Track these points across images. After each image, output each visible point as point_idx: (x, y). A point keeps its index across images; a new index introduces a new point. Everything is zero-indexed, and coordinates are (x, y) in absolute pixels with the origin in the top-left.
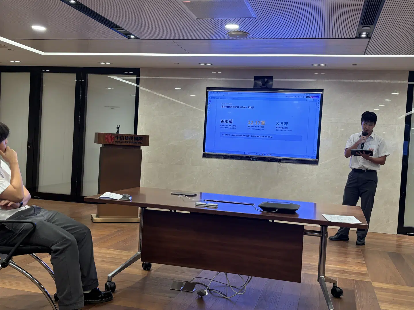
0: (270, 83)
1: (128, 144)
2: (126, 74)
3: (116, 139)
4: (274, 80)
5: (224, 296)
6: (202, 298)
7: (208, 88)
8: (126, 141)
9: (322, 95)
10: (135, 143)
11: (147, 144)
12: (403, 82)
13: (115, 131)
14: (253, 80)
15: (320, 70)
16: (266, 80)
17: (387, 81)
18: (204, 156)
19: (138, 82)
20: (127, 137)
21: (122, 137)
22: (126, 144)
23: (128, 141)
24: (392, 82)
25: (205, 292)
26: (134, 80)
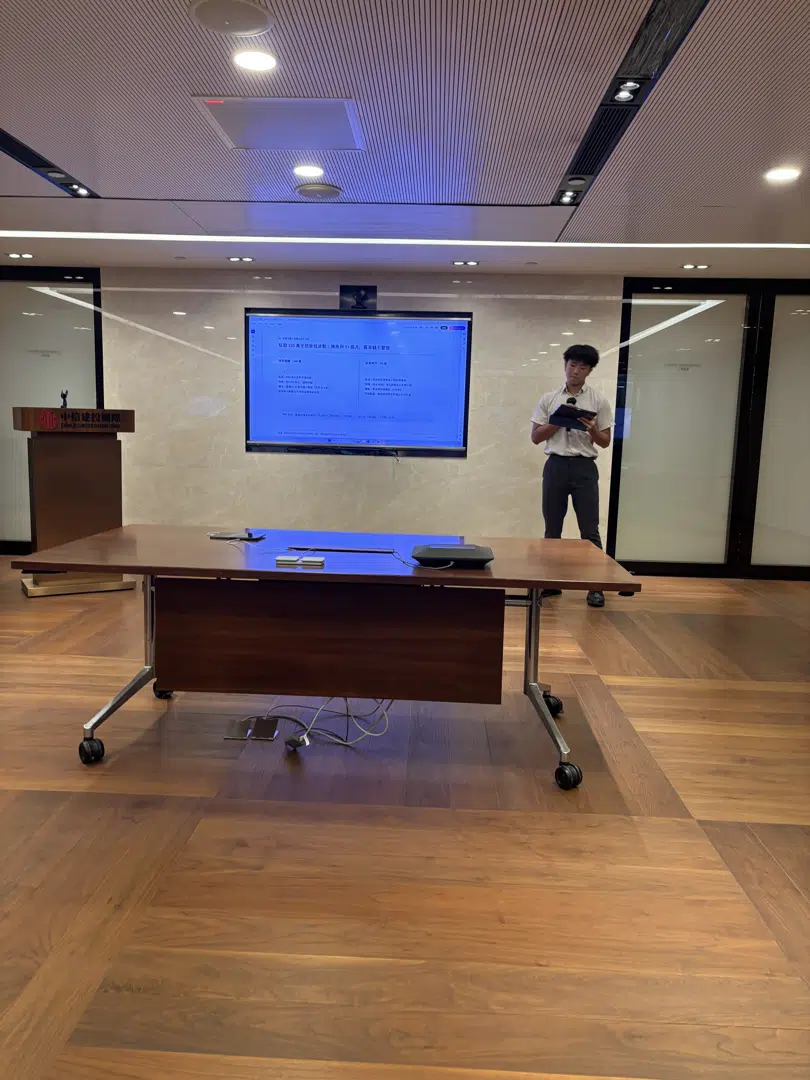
0: (370, 301)
1: (90, 430)
2: (68, 281)
3: (61, 421)
4: (379, 294)
5: (341, 742)
6: (295, 750)
7: (248, 310)
8: (84, 423)
9: (470, 324)
10: (106, 426)
11: (130, 428)
12: (614, 298)
13: (58, 404)
14: (338, 294)
15: (465, 275)
16: (363, 293)
17: (586, 298)
18: (249, 448)
19: (97, 299)
20: (86, 415)
21: (75, 413)
22: (84, 430)
23: (90, 423)
24: (595, 298)
25: (304, 740)
26: (90, 295)
